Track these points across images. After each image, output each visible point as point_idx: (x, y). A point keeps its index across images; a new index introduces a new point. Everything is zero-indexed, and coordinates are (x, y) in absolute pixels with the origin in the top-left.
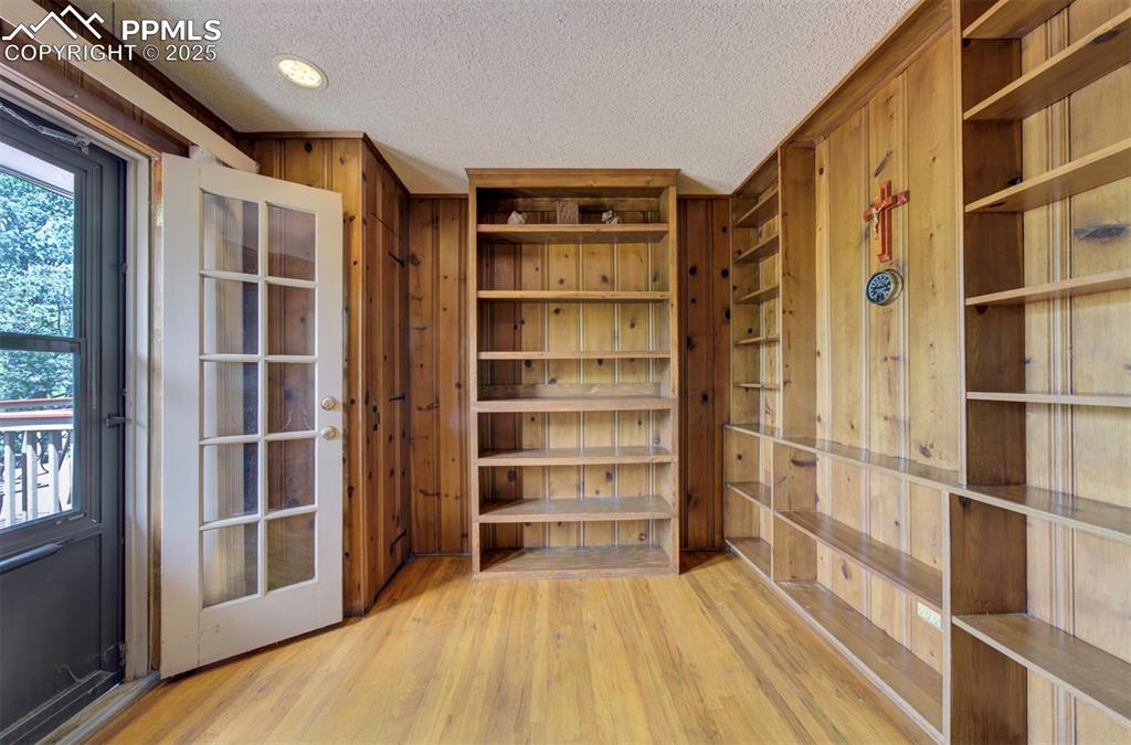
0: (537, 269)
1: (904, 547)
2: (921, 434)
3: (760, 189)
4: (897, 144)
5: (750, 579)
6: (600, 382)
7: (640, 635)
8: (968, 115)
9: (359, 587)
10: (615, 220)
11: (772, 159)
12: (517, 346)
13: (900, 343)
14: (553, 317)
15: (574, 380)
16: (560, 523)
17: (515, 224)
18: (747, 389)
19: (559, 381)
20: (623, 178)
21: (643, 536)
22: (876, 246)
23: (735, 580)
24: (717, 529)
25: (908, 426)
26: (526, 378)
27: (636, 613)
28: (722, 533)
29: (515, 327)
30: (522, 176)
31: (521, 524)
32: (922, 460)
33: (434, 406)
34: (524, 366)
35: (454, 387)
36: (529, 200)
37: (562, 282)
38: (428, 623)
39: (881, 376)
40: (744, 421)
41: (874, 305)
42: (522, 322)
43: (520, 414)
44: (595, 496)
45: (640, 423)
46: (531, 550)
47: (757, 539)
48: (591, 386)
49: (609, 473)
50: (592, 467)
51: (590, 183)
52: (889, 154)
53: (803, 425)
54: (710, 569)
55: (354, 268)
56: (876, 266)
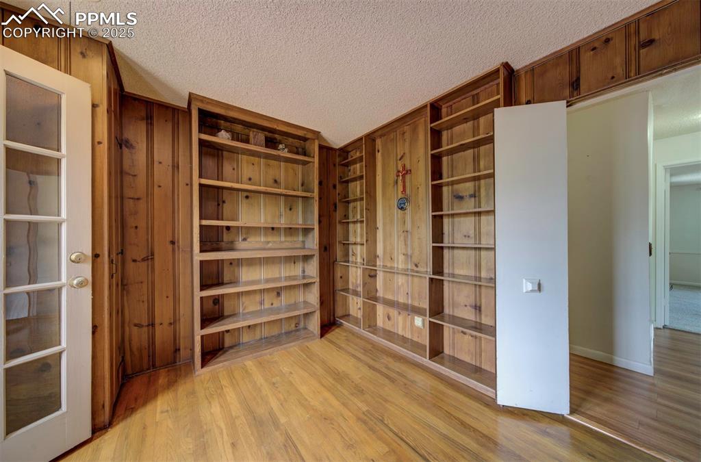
0: (234, 169)
1: (410, 302)
2: (415, 259)
3: (350, 150)
4: (407, 151)
5: (350, 332)
6: (273, 240)
7: (316, 369)
8: (433, 152)
9: (103, 406)
10: (286, 150)
11: (360, 139)
12: (220, 217)
13: (409, 226)
14: (245, 201)
15: (258, 239)
16: (249, 326)
17: (223, 138)
18: (344, 244)
19: (248, 240)
20: (294, 129)
21: (297, 325)
22: (400, 188)
23: (345, 334)
24: (332, 314)
25: (411, 257)
26: (226, 237)
27: (309, 360)
28: (334, 315)
29: (219, 205)
30: (232, 110)
31: (223, 332)
32: (415, 269)
33: (150, 258)
34: (225, 229)
35: (168, 243)
36: (229, 124)
37: (250, 179)
38: (177, 410)
39: (402, 238)
40: (343, 260)
41: (399, 210)
42: (224, 202)
43: (223, 260)
44: (270, 306)
45: (295, 263)
46: (231, 347)
47: (349, 315)
48: (268, 242)
49: (278, 292)
50: (268, 290)
51: (274, 126)
52: (404, 154)
53: (372, 258)
54: (332, 333)
55: (98, 147)
56: (400, 196)
